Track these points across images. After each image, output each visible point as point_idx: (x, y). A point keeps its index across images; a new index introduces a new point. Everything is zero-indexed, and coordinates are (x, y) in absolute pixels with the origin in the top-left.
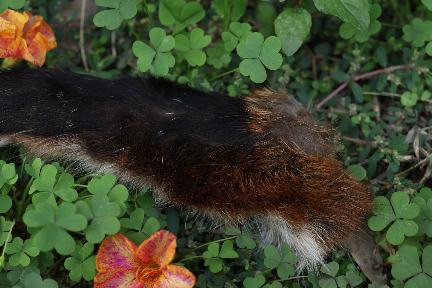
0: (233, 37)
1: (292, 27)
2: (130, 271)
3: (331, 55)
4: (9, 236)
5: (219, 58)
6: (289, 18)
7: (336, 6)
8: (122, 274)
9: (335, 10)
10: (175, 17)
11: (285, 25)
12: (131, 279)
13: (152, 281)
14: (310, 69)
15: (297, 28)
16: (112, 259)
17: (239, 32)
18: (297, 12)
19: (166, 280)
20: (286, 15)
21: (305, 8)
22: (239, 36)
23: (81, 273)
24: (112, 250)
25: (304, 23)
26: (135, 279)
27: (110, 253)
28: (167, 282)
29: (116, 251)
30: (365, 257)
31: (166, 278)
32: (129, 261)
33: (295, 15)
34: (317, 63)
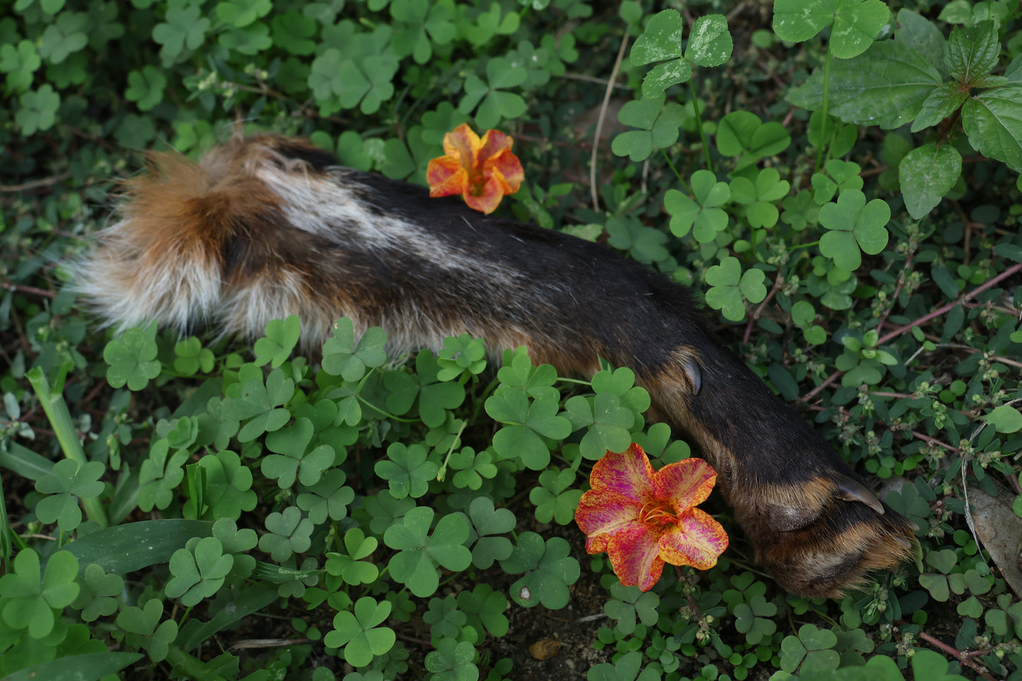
0: (829, 183)
1: (928, 174)
2: (633, 507)
3: (999, 225)
4: (456, 442)
5: (802, 213)
6: (925, 159)
7: (1004, 146)
8: (620, 506)
9: (1003, 152)
10: (741, 142)
11: (917, 170)
12: (631, 518)
13: (660, 532)
14: (960, 244)
15: (936, 176)
16: (613, 479)
17: (839, 176)
18: (941, 151)
19: (682, 535)
20: (920, 154)
21: (955, 146)
22: (839, 182)
23: (552, 512)
24: (617, 467)
25: (949, 168)
26: (636, 520)
27: (612, 470)
28: (682, 538)
29: (622, 470)
30: (1007, 551)
31: (683, 532)
32: (636, 490)
33: (936, 154)
34: (973, 235)
